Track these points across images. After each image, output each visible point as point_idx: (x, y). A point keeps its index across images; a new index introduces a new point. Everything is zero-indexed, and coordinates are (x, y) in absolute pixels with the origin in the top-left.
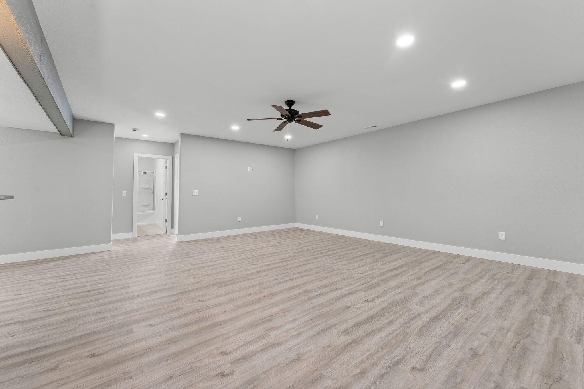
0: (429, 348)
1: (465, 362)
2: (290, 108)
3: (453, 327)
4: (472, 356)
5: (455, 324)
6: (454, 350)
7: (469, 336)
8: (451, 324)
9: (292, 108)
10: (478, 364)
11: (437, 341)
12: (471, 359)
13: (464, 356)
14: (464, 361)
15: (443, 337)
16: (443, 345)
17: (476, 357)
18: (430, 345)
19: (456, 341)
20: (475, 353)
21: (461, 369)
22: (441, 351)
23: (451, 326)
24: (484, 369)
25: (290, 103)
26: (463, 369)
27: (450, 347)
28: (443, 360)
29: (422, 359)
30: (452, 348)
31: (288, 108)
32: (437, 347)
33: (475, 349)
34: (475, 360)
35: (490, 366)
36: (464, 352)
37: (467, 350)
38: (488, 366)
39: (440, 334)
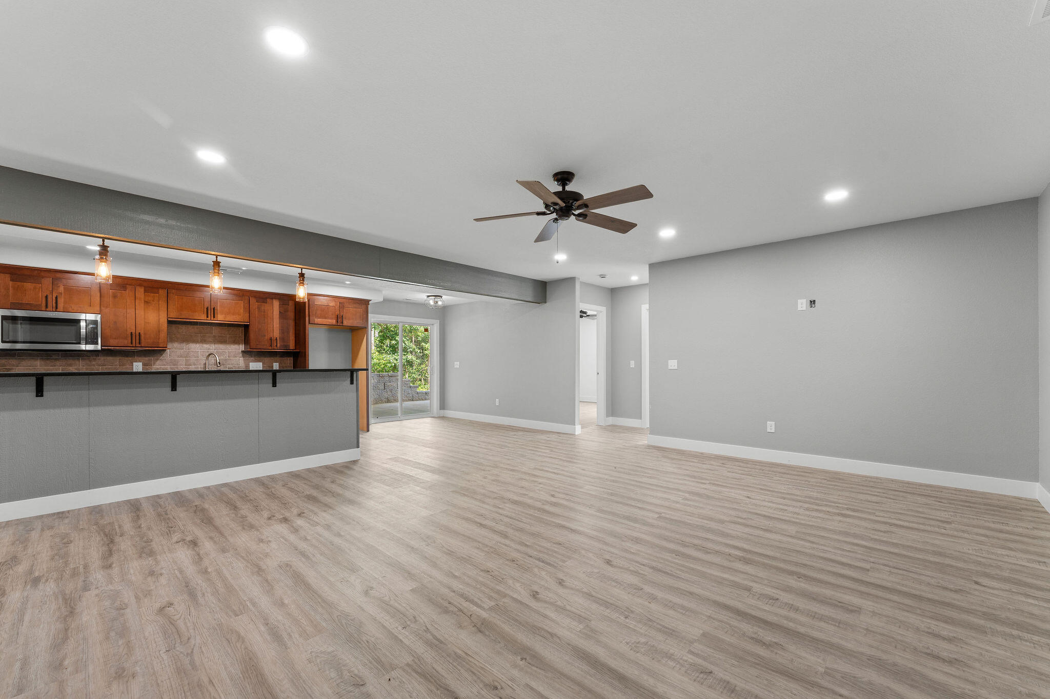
0: (187, 628)
1: (125, 655)
2: (564, 188)
3: (205, 680)
4: (124, 670)
5: (211, 689)
6: (155, 652)
7: (160, 691)
8: (215, 681)
9: (569, 188)
10: (104, 667)
11: (192, 641)
12: (120, 664)
13: (133, 658)
14: (127, 654)
15: (192, 652)
16: (177, 645)
17: (116, 673)
18: (191, 631)
19: (167, 665)
20: (122, 677)
21: (121, 645)
22: (169, 637)
23: (209, 678)
24: (91, 668)
25: (564, 177)
26: (119, 646)
27: (164, 650)
28: (152, 633)
29: (175, 615)
30: (161, 652)
31: (560, 189)
32: (180, 637)
33: (127, 682)
34: (113, 669)
35: (85, 679)
36: (140, 663)
37: (138, 668)
38: (89, 676)
39: (203, 652)
